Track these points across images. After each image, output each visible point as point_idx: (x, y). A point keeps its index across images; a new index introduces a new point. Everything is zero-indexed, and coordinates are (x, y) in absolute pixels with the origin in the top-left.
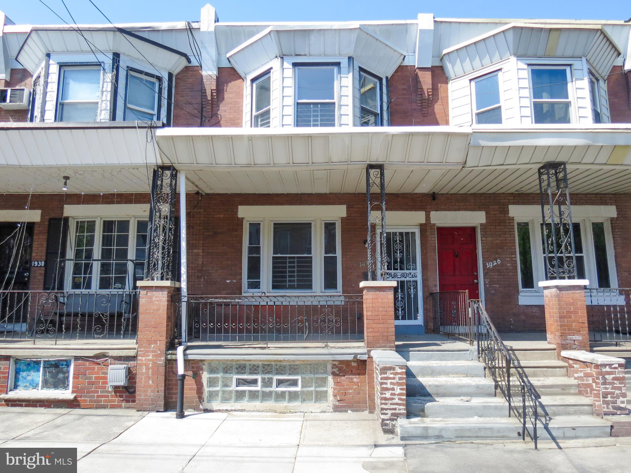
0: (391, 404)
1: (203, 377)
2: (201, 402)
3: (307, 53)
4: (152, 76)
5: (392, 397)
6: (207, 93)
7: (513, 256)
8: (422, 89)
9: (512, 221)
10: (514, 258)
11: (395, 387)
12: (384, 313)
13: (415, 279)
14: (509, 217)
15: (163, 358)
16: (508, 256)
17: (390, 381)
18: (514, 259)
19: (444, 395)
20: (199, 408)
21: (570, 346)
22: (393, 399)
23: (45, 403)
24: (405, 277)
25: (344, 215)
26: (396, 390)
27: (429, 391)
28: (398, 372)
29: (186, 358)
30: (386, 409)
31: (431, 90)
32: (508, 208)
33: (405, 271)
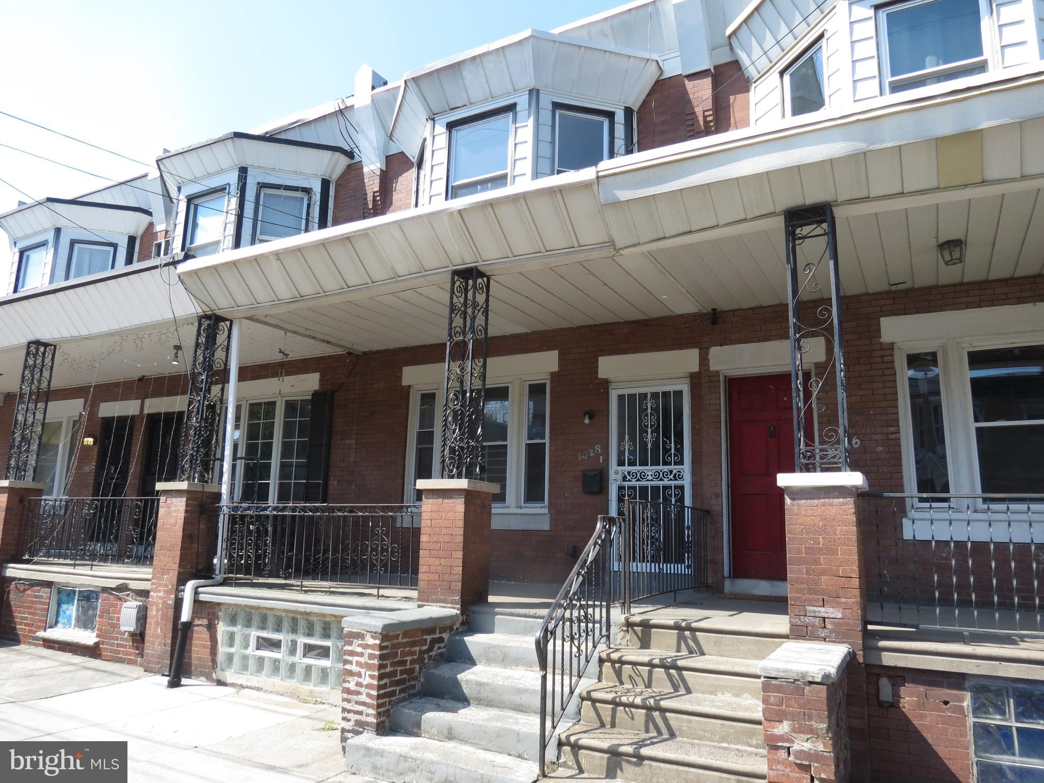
0: (357, 703)
1: (218, 629)
2: (214, 668)
3: (466, 101)
4: (295, 189)
5: (358, 689)
6: (368, 199)
7: (892, 429)
8: (694, 113)
9: (888, 352)
10: (893, 433)
11: (363, 671)
12: (447, 539)
13: (679, 482)
14: (881, 344)
15: (173, 596)
16: (879, 430)
17: (356, 659)
18: (893, 436)
19: (488, 703)
20: (212, 677)
21: (812, 632)
22: (358, 693)
23: (74, 648)
24: (661, 480)
25: (555, 368)
26: (363, 676)
27: (465, 691)
28: (369, 643)
29: (197, 598)
30: (349, 711)
31: (711, 113)
32: (879, 324)
33: (661, 467)
